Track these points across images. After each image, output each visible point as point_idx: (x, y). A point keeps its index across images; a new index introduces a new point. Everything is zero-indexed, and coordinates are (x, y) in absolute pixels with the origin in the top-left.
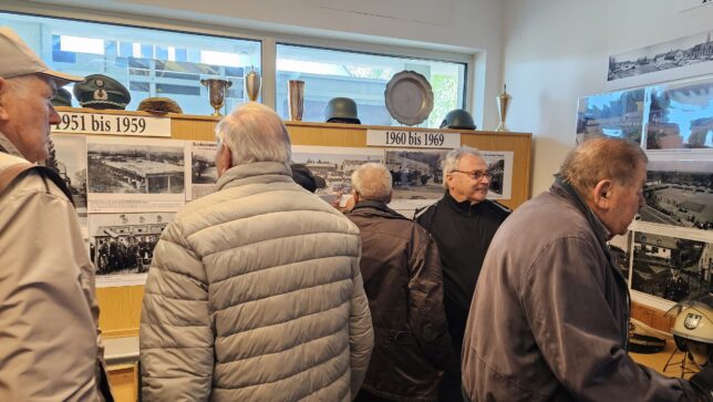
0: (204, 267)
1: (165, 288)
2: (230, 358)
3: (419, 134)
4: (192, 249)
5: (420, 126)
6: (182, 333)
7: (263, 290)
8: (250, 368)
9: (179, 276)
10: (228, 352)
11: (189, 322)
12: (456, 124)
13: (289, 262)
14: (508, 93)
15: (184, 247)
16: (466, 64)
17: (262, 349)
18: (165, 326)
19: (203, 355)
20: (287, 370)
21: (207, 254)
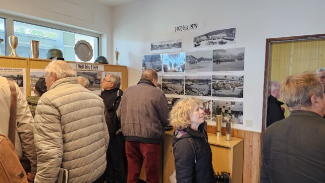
0: (59, 111)
1: (44, 120)
2: (70, 141)
3: (89, 65)
4: (54, 106)
5: (89, 62)
6: (52, 134)
7: (79, 117)
8: (78, 143)
9: (49, 116)
10: (70, 138)
11: (54, 131)
12: (101, 61)
13: (86, 108)
14: (118, 51)
15: (50, 105)
16: (98, 38)
17: (81, 136)
18: (46, 133)
19: (60, 141)
20: (89, 143)
21: (60, 106)
